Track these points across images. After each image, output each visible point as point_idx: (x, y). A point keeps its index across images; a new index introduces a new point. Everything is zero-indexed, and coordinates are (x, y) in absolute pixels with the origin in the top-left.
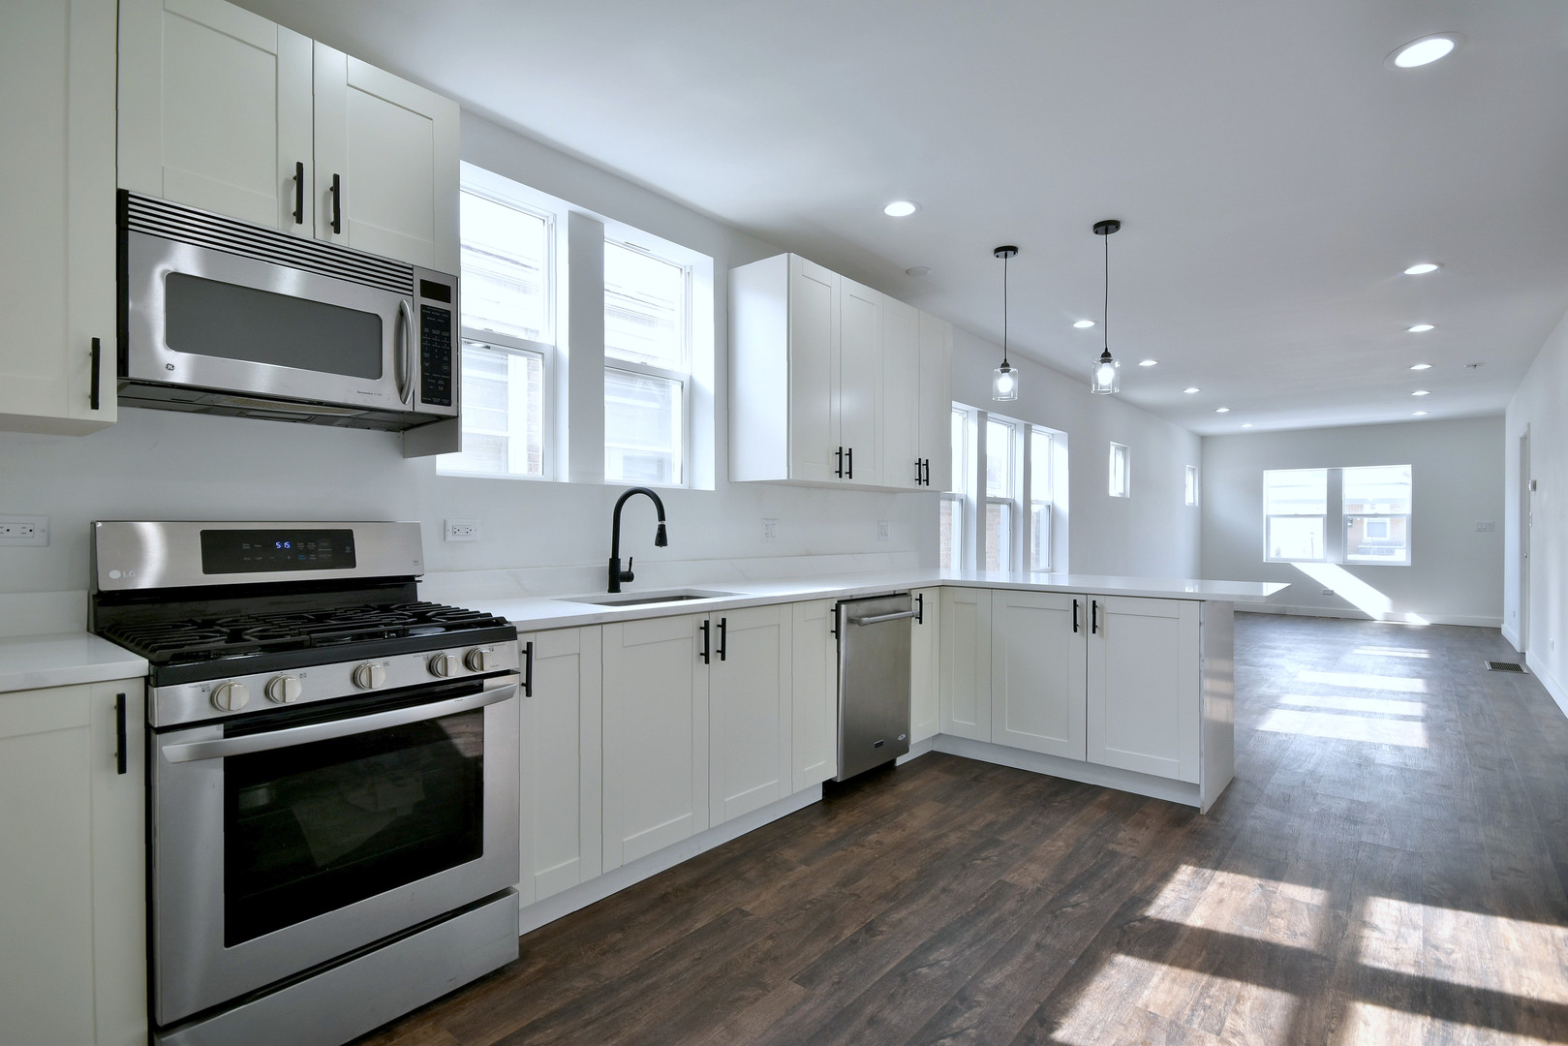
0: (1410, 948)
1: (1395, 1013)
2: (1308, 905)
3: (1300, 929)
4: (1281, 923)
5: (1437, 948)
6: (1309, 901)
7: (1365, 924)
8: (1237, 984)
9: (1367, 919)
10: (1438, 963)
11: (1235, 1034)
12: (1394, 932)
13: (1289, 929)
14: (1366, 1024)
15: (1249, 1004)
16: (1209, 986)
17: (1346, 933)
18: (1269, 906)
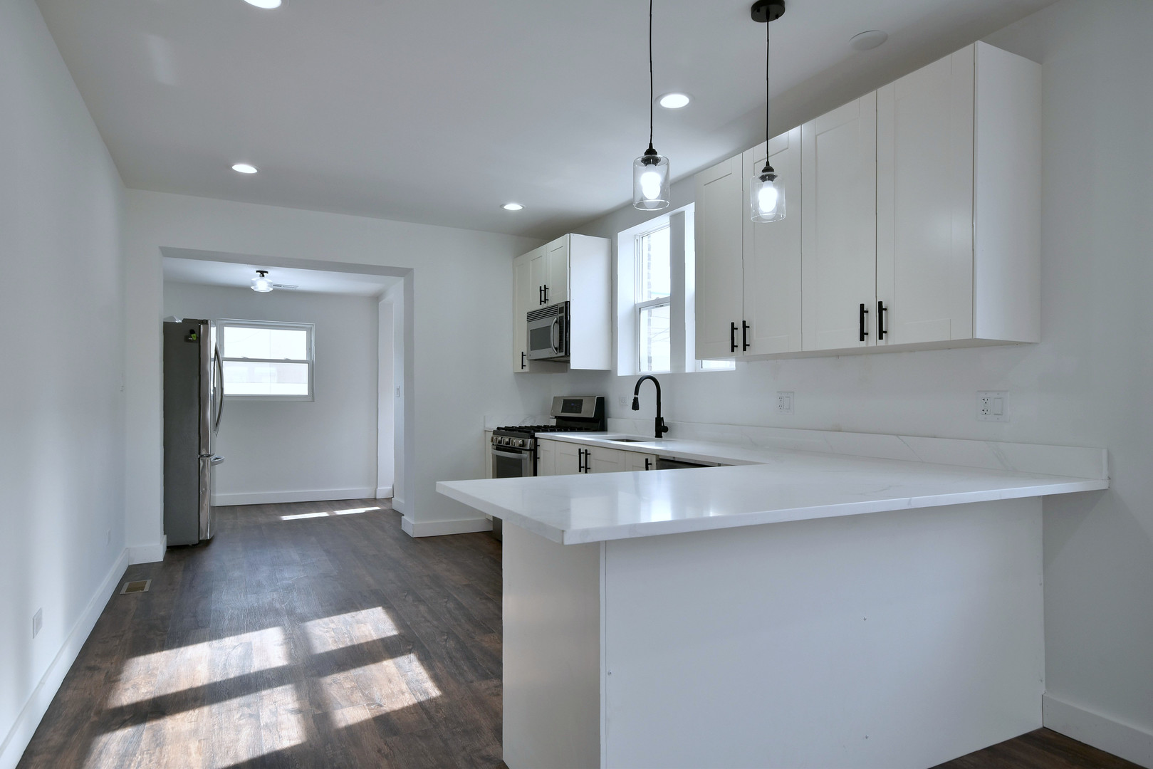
0: (267, 707)
1: (268, 667)
2: (342, 707)
3: (334, 687)
4: (348, 685)
5: (251, 716)
6: (343, 710)
7: (300, 711)
8: (341, 646)
9: (300, 716)
10: (248, 705)
11: (327, 632)
12: (280, 714)
13: (340, 683)
14: (280, 657)
15: (331, 642)
16: (352, 640)
17: (308, 698)
18: (362, 692)
